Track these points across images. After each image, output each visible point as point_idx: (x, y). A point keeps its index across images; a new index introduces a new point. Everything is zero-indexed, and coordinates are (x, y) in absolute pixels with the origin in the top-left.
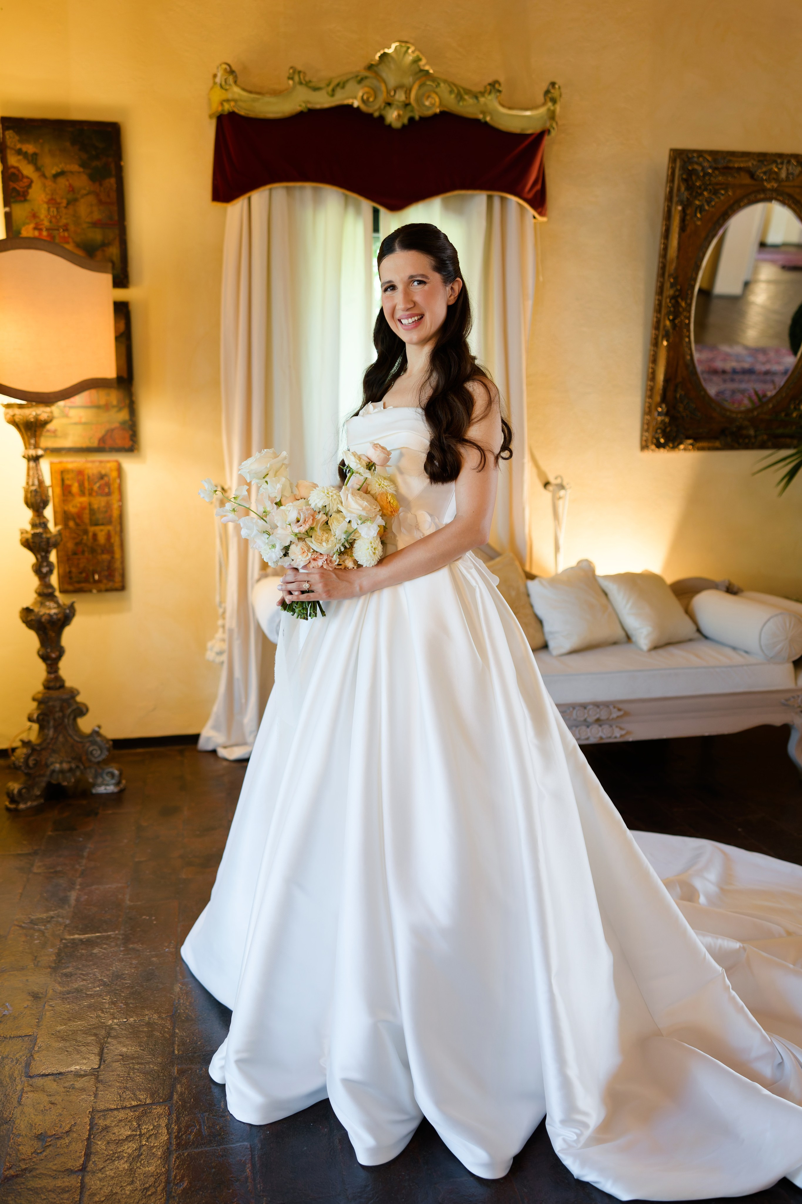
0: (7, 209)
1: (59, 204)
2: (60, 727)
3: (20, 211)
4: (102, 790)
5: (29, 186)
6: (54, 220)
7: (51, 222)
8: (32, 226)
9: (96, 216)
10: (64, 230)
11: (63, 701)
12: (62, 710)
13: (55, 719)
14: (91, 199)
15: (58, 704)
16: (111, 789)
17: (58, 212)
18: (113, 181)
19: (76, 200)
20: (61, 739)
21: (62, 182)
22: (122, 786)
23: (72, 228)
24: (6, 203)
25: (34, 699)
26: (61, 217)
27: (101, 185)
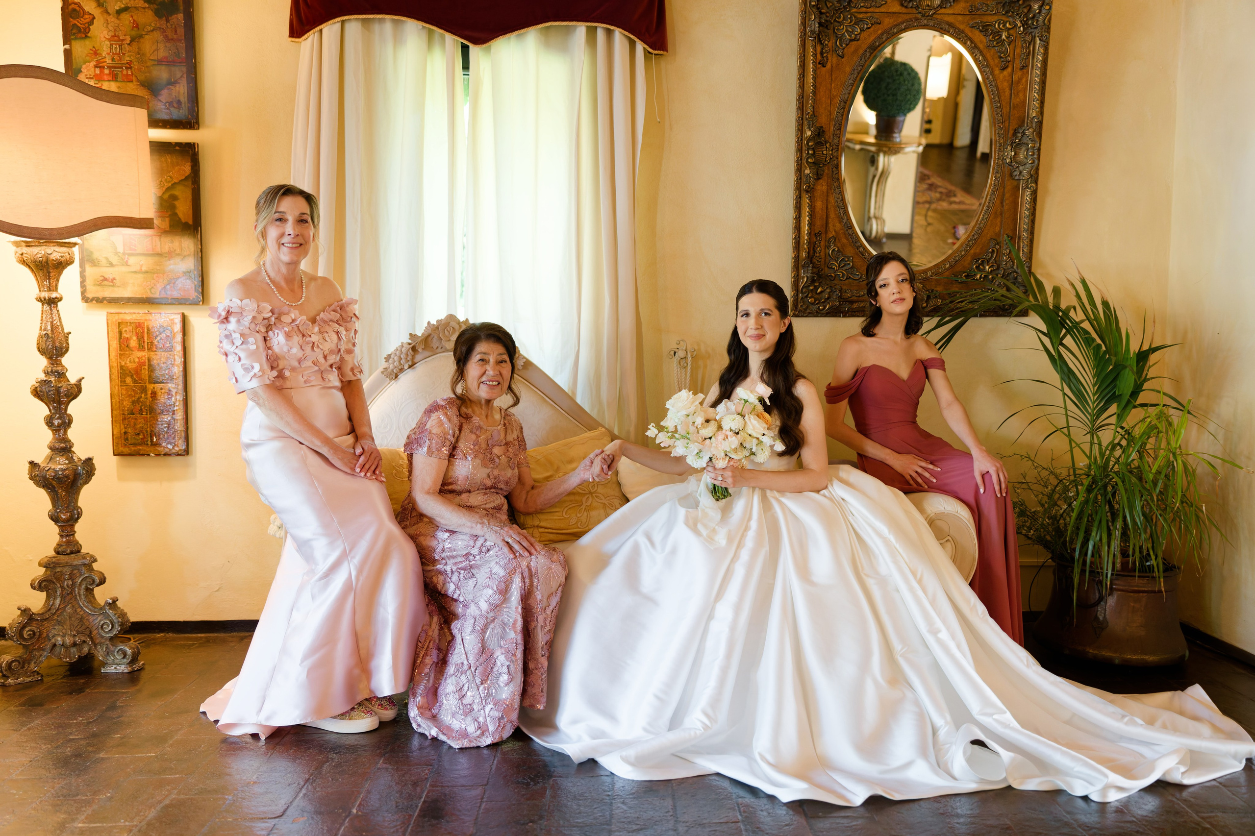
0: (67, 47)
1: (123, 40)
2: (69, 596)
3: (80, 48)
4: (111, 670)
5: (91, 22)
6: (116, 57)
7: (113, 59)
8: (93, 63)
9: (162, 53)
10: (127, 68)
11: (76, 567)
12: (71, 577)
13: (62, 587)
14: (157, 35)
15: (67, 570)
16: (123, 668)
17: (121, 49)
18: (181, 16)
19: (141, 36)
20: (69, 609)
21: (126, 17)
22: (136, 667)
23: (135, 65)
24: (66, 40)
25: (40, 565)
26: (124, 54)
27: (167, 21)
